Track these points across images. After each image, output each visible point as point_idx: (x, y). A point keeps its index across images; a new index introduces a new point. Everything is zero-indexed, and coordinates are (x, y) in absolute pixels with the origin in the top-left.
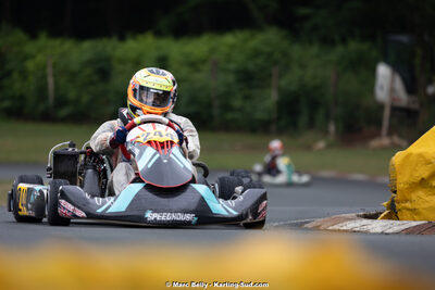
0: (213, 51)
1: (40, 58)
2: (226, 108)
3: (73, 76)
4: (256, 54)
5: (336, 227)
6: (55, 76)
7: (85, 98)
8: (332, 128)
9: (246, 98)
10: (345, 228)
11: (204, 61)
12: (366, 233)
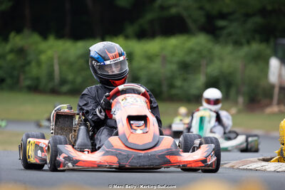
0: (162, 49)
1: (50, 53)
2: (171, 86)
3: (71, 65)
4: (191, 51)
5: (245, 167)
6: (60, 65)
7: (79, 80)
8: (241, 100)
9: (185, 80)
10: (250, 168)
11: (157, 56)
12: (265, 171)
